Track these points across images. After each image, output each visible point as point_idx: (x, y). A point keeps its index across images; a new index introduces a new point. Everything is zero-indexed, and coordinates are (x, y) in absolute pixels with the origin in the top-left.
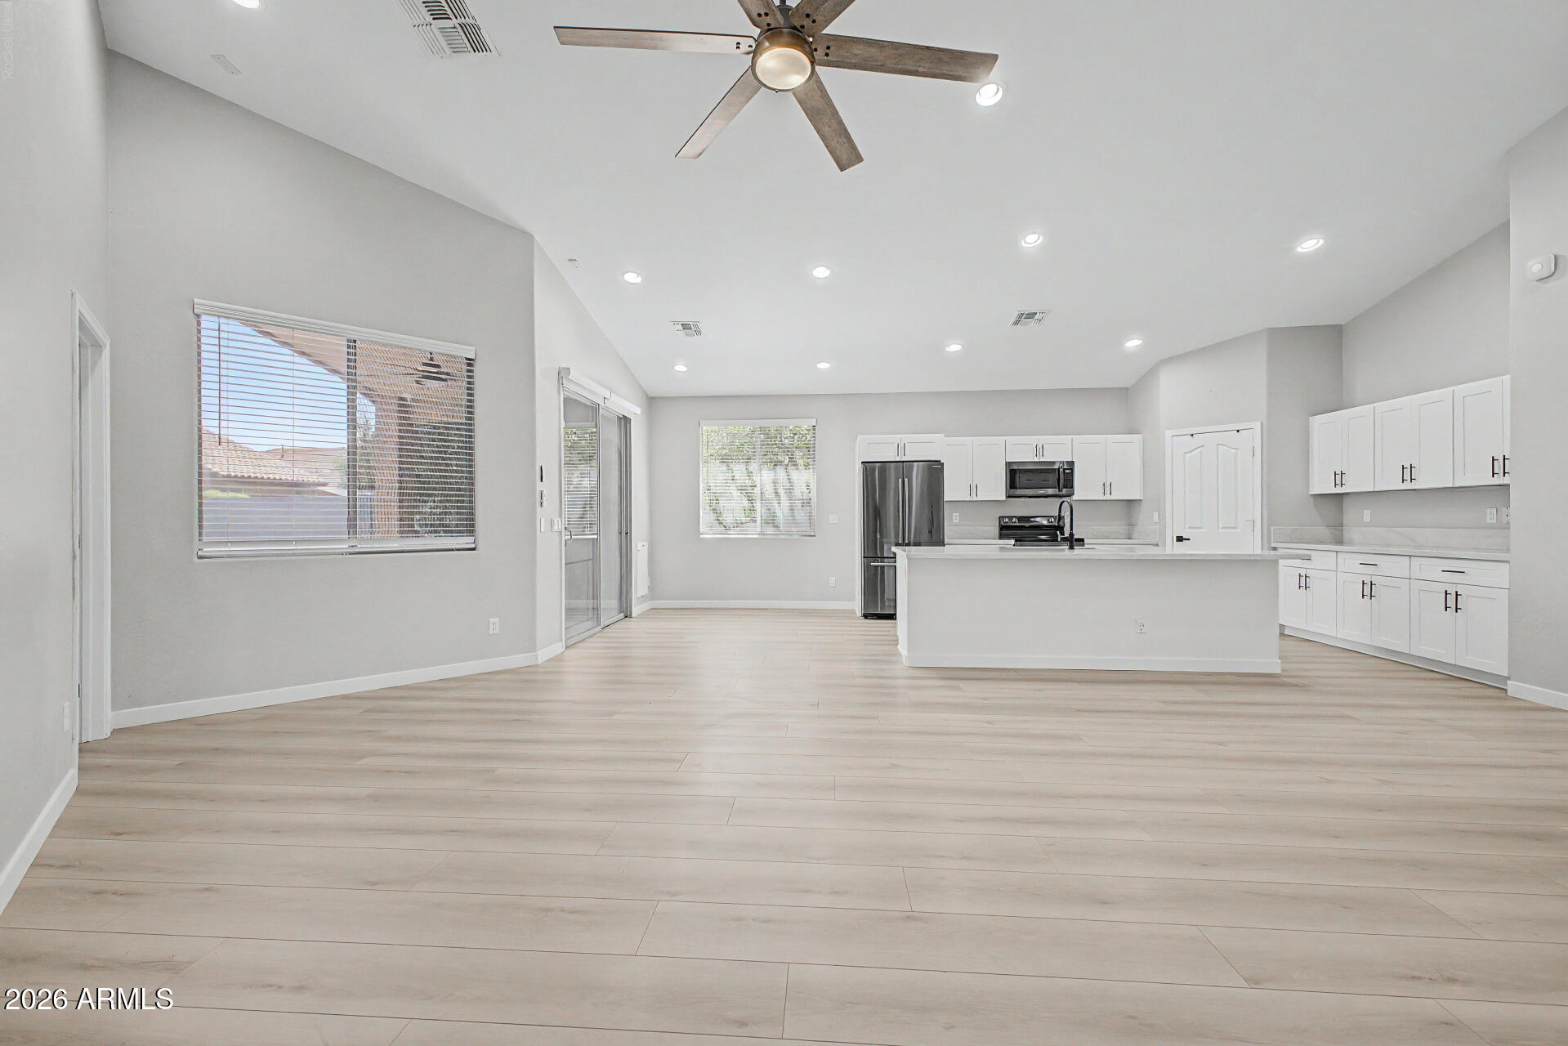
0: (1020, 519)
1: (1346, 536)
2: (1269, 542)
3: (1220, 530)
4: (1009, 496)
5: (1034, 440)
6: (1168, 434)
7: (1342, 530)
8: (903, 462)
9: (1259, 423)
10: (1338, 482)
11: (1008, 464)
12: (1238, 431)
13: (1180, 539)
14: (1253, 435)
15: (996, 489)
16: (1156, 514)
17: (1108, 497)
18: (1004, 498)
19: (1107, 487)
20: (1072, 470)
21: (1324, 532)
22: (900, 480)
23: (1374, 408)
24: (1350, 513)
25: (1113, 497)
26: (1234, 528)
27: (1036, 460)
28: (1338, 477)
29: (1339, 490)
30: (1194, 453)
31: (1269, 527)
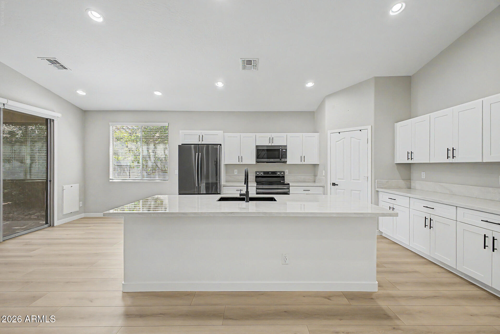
0: (265, 173)
1: (413, 185)
2: (375, 188)
3: (352, 181)
4: (257, 162)
5: (269, 135)
6: (329, 132)
7: (410, 182)
8: (199, 144)
9: (371, 126)
10: (410, 157)
11: (257, 146)
12: (360, 131)
13: (334, 184)
14: (367, 133)
15: (251, 158)
16: (324, 171)
17: (303, 163)
18: (255, 163)
19: (303, 158)
20: (286, 150)
21: (402, 183)
22: (197, 154)
23: (430, 115)
24: (415, 174)
25: (305, 163)
26: (359, 180)
27: (270, 145)
28: (410, 155)
29: (410, 161)
30: (339, 142)
31: (375, 180)
